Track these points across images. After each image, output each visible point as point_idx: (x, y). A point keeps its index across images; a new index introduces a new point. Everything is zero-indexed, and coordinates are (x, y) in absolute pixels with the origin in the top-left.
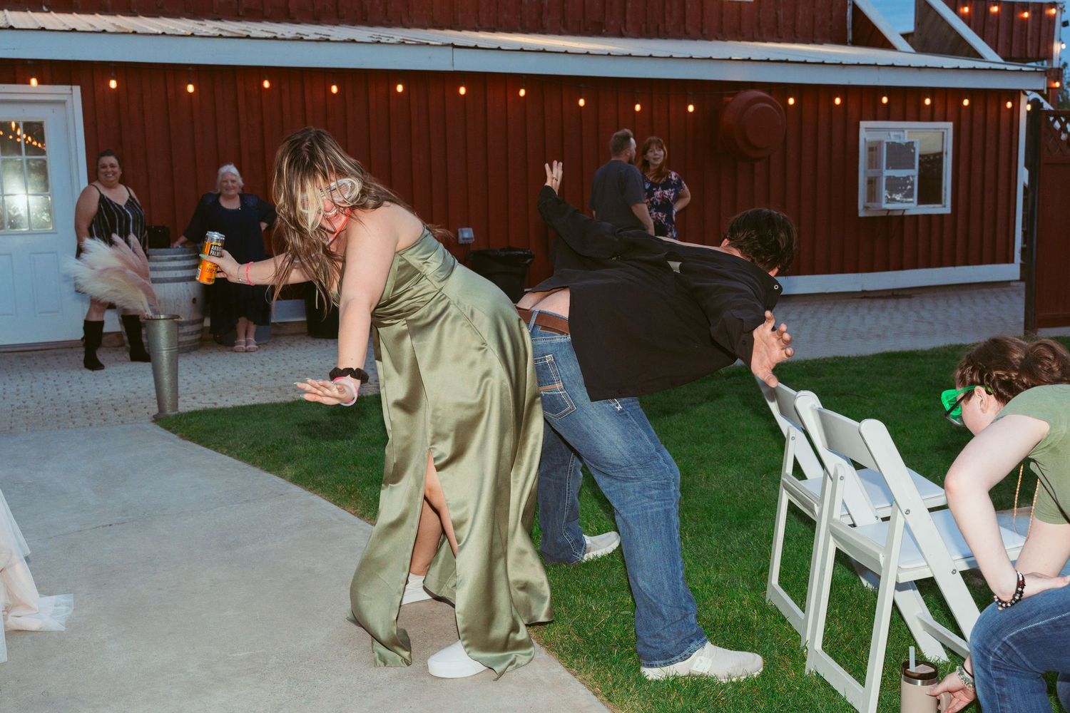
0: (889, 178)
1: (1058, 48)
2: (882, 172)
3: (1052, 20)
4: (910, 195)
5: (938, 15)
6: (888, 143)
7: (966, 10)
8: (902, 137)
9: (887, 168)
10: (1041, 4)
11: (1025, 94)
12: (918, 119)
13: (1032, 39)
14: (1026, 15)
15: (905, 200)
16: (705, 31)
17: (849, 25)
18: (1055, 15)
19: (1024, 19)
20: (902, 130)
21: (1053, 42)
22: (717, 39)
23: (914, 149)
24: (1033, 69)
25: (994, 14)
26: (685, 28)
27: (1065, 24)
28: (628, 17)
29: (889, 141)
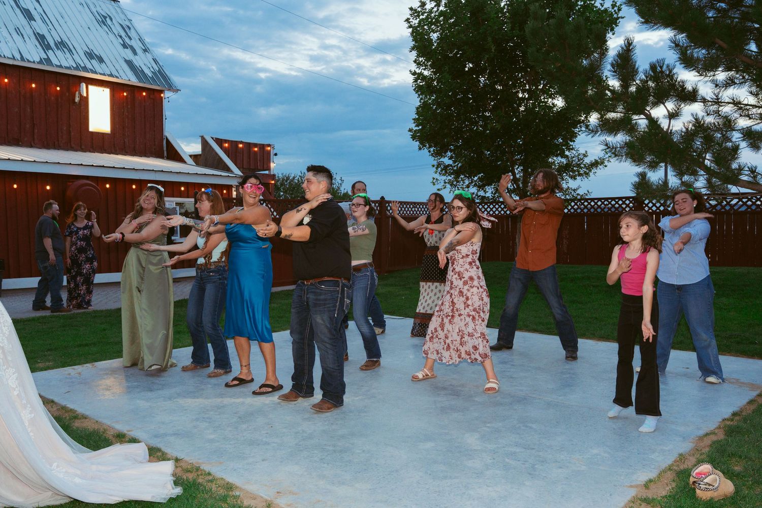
1: (272, 165)
3: (269, 152)
5: (211, 147)
7: (227, 145)
8: (172, 205)
10: (263, 145)
12: (181, 197)
13: (260, 160)
14: (256, 149)
16: (83, 147)
17: (165, 149)
18: (270, 151)
19: (255, 151)
20: (173, 202)
21: (270, 163)
22: (90, 151)
23: (177, 211)
25: (241, 148)
26: (71, 144)
28: (35, 137)
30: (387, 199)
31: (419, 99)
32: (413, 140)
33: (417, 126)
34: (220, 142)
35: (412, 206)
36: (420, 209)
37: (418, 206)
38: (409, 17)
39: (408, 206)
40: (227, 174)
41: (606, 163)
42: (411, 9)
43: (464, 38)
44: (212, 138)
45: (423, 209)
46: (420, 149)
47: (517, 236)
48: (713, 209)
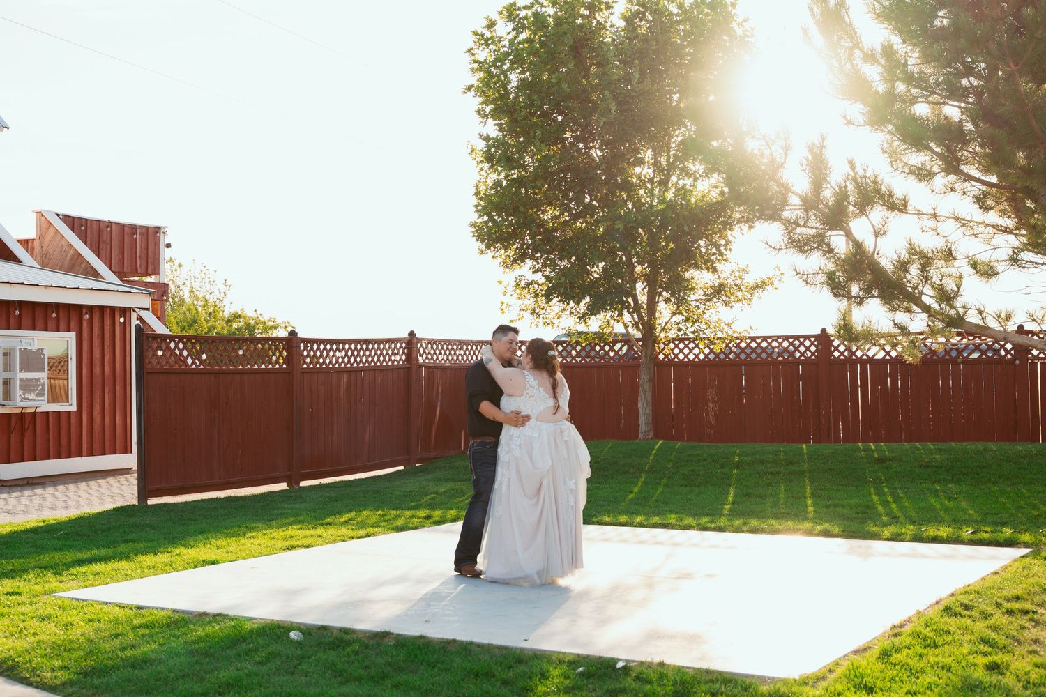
0: (21, 380)
1: (163, 266)
2: (16, 374)
3: (157, 242)
4: (41, 394)
5: (57, 231)
6: (20, 350)
7: (82, 228)
8: (32, 344)
9: (20, 371)
10: (147, 228)
11: (134, 311)
12: (46, 329)
13: (140, 257)
14: (135, 236)
15: (36, 399)
18: (159, 240)
19: (133, 238)
20: (33, 338)
21: (159, 261)
23: (44, 355)
24: (140, 291)
25: (108, 233)
27: (168, 246)
29: (21, 348)
30: (419, 336)
31: (478, 169)
32: (478, 240)
33: (481, 216)
34: (71, 222)
35: (455, 347)
36: (467, 353)
37: (465, 347)
38: (472, 45)
39: (450, 347)
40: (128, 289)
41: (776, 283)
42: (476, 34)
43: (568, 90)
44: (58, 215)
45: (472, 353)
46: (481, 252)
47: (639, 398)
48: (933, 356)
